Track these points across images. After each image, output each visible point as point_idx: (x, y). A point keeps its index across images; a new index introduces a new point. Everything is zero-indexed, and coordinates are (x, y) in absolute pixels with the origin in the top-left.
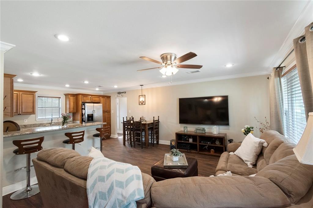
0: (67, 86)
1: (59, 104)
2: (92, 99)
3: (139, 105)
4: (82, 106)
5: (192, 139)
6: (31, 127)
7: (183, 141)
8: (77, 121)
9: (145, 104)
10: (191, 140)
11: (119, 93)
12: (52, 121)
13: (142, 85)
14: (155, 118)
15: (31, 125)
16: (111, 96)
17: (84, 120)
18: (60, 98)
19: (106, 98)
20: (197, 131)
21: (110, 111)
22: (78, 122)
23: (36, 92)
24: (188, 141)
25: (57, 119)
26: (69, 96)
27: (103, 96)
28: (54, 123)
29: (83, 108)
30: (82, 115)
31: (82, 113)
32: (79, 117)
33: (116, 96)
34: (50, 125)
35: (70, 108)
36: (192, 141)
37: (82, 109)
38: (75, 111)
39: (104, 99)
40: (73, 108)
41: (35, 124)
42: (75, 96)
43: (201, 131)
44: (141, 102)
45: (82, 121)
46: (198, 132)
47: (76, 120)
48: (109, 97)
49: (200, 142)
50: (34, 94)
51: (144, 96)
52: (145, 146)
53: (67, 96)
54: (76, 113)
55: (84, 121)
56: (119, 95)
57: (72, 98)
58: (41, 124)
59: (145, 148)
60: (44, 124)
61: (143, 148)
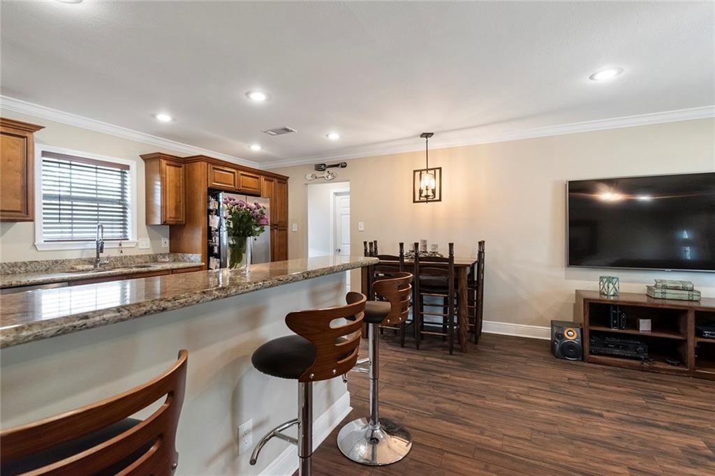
0: (164, 118)
1: (123, 192)
2: (239, 180)
3: (414, 202)
4: (209, 202)
5: (650, 320)
6: (14, 273)
7: (614, 330)
8: (190, 255)
9: (440, 200)
10: (645, 326)
11: (320, 167)
12: (100, 249)
13: (427, 135)
14: (486, 246)
15: (15, 265)
16: (288, 178)
17: (216, 251)
18: (127, 167)
19: (276, 180)
20: (668, 291)
21: (287, 227)
22: (196, 259)
23: (39, 128)
24: (636, 327)
25: (118, 246)
26: (164, 162)
27: (270, 176)
28: (108, 258)
29: (211, 208)
30: (209, 233)
31: (210, 228)
32: (198, 238)
33: (309, 176)
34: (92, 267)
35: (164, 208)
36: (650, 329)
37: (209, 212)
38: (182, 219)
39: (270, 183)
40: (177, 209)
41: (31, 262)
42: (183, 165)
43: (687, 292)
44: (421, 192)
45: (210, 252)
46: (668, 296)
47: (184, 252)
48: (283, 180)
49: (699, 333)
50: (27, 134)
51: (438, 171)
52: (459, 346)
53: (155, 163)
54: (184, 225)
55: (218, 256)
56: (319, 174)
57: (170, 171)
58: (56, 262)
59: (461, 350)
60: (69, 261)
61: (454, 353)
